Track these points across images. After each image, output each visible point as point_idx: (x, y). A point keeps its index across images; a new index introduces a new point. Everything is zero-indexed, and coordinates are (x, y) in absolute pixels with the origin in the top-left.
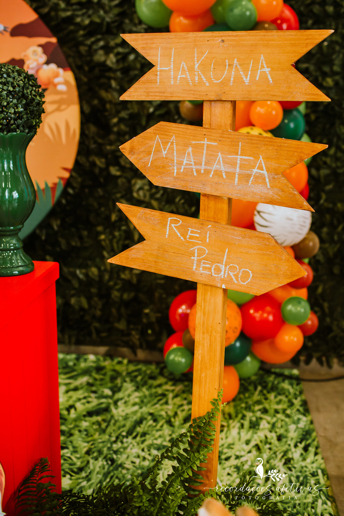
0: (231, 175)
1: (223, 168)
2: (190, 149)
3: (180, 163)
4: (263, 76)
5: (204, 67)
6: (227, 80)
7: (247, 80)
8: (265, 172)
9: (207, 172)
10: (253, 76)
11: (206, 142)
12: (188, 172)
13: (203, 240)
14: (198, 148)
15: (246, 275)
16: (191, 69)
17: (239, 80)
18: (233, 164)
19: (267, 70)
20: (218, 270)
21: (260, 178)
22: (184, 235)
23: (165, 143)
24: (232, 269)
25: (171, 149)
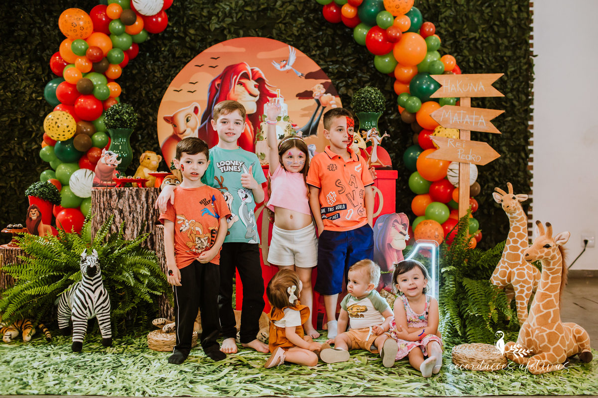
0: (471, 123)
1: (469, 120)
2: (456, 114)
3: (453, 119)
4: (481, 88)
5: (461, 86)
6: (469, 90)
7: (476, 90)
8: (483, 121)
9: (463, 122)
10: (478, 89)
11: (462, 111)
12: (456, 122)
13: (462, 146)
14: (459, 114)
15: (478, 158)
16: (456, 87)
17: (473, 90)
18: (472, 119)
19: (482, 87)
20: (468, 157)
21: (482, 123)
22: (455, 145)
23: (447, 112)
24: (473, 156)
25: (449, 115)
